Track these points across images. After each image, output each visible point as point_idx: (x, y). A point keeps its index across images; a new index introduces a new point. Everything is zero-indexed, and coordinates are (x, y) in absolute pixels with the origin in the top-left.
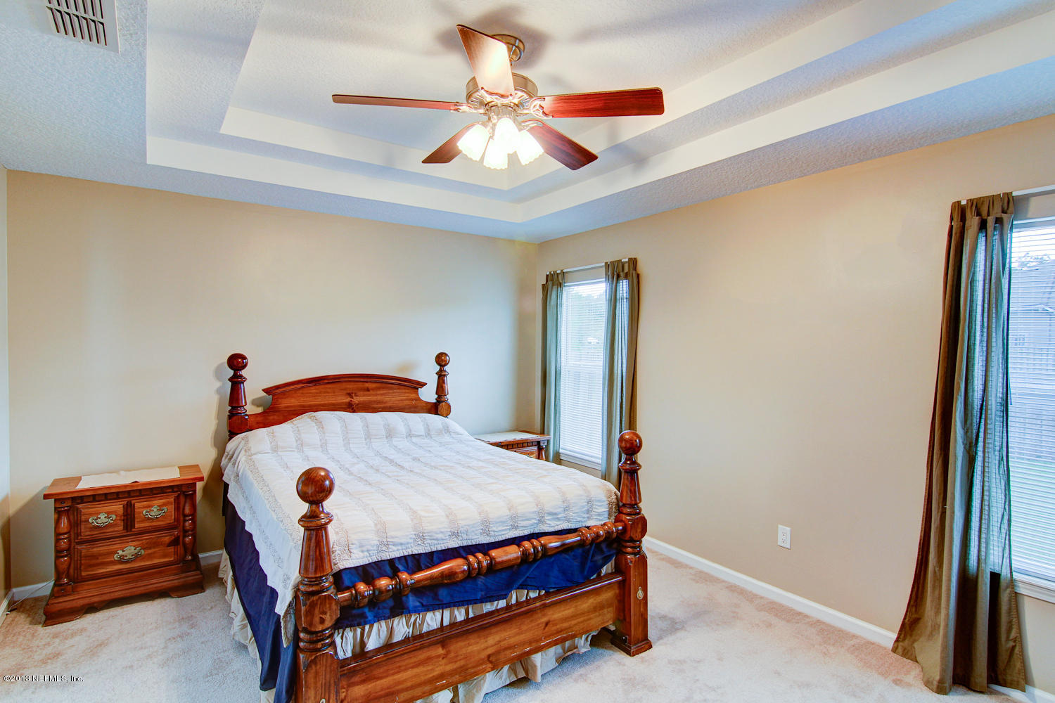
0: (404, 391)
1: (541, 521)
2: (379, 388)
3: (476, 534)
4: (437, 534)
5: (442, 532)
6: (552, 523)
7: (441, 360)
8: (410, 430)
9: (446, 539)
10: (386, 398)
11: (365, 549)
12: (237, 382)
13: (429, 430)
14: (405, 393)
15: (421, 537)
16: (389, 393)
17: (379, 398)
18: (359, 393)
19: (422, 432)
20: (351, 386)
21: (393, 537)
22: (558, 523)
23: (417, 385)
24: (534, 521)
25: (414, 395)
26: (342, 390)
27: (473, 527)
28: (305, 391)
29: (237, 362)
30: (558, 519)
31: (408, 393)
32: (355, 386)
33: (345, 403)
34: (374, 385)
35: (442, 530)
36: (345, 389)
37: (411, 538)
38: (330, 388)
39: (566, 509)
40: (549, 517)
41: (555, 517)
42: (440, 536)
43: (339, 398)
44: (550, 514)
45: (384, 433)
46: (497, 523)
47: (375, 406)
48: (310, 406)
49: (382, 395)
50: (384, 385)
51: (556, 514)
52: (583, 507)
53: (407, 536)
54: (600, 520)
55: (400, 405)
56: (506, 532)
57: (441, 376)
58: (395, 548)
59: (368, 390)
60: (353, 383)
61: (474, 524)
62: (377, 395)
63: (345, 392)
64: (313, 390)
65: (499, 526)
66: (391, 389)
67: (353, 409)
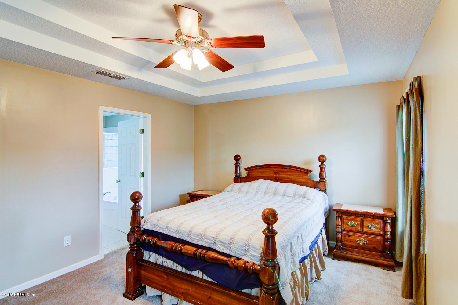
0: (301, 174)
1: (215, 243)
2: (288, 172)
3: (185, 236)
4: (172, 229)
5: (173, 229)
6: (222, 247)
7: (322, 159)
8: (285, 193)
9: (174, 233)
10: (292, 177)
11: (151, 224)
12: (237, 165)
13: (295, 195)
14: (301, 175)
15: (167, 228)
16: (293, 174)
17: (288, 176)
18: (280, 173)
19: (292, 195)
20: (276, 170)
21: (159, 224)
22: (224, 249)
23: (307, 172)
24: (211, 241)
25: (306, 176)
26: (272, 171)
27: (184, 232)
28: (258, 170)
29: (237, 158)
30: (225, 247)
31: (303, 175)
32: (277, 170)
33: (274, 177)
34: (286, 170)
35: (174, 228)
36: (273, 171)
37: (164, 227)
38: (267, 170)
39: (231, 243)
40: (220, 243)
41: (223, 244)
42: (172, 230)
43: (271, 175)
44: (221, 242)
45: (273, 191)
46: (194, 235)
47: (286, 179)
48: (260, 177)
49: (290, 175)
50: (290, 170)
51: (223, 243)
52: (242, 246)
53: (163, 225)
54: (252, 259)
55: (299, 180)
56: (198, 241)
57: (322, 168)
58: (159, 228)
59: (283, 172)
60: (276, 168)
61: (186, 231)
62: (287, 175)
63: (273, 172)
64: (261, 170)
65: (195, 236)
66: (295, 172)
67: (277, 180)
